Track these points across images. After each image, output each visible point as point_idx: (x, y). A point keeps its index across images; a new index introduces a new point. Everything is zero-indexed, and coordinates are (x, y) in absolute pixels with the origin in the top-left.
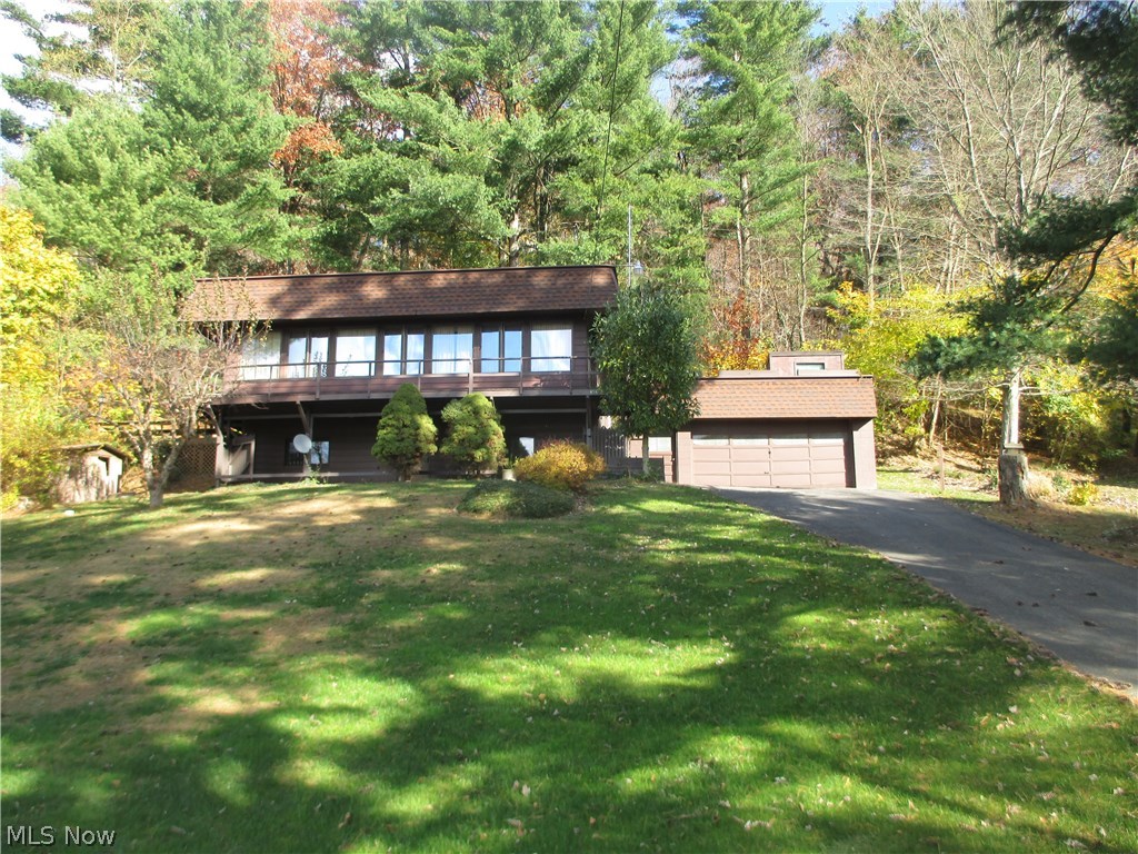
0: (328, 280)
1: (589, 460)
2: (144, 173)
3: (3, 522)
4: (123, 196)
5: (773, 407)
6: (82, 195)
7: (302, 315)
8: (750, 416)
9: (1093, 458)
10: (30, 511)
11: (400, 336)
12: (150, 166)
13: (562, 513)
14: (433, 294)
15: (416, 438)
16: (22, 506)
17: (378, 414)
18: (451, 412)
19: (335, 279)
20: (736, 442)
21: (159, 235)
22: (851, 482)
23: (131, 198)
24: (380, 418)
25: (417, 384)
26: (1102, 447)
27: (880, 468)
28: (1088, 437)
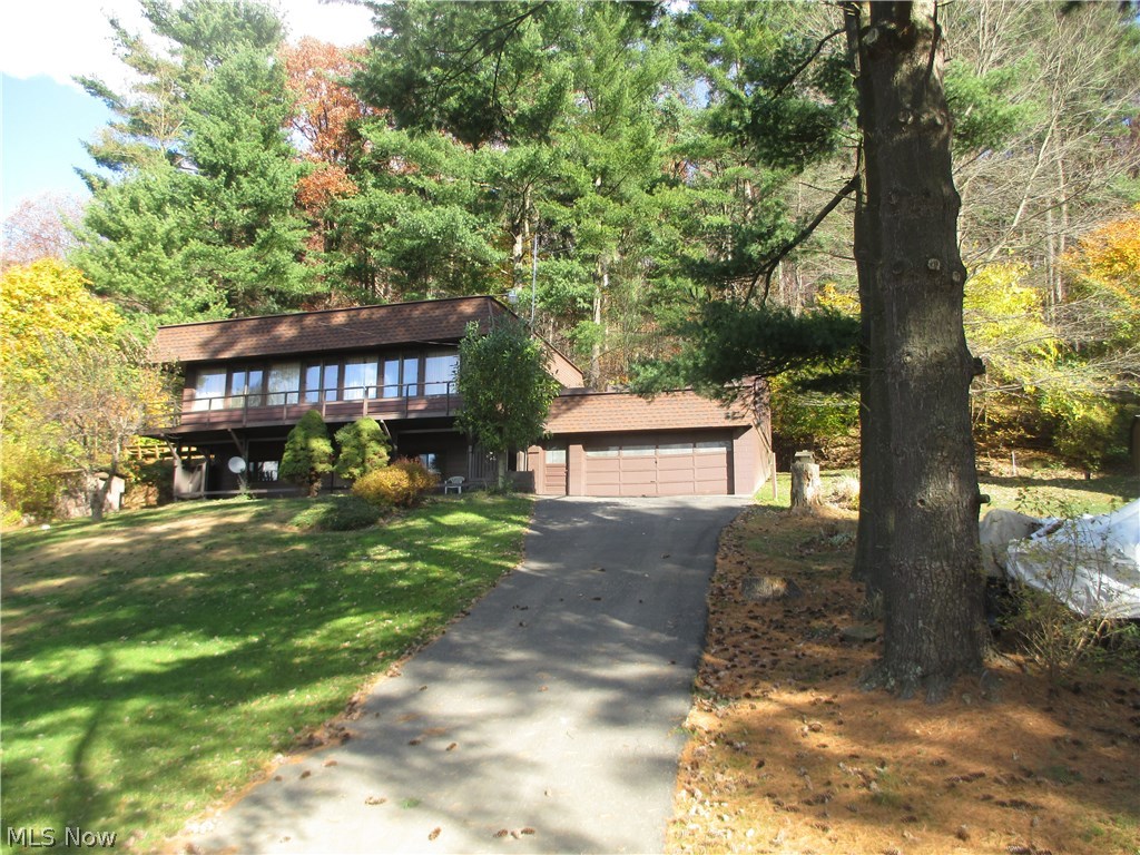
0: (252, 323)
1: (412, 478)
2: (168, 227)
3: (3, 535)
4: (150, 250)
5: (654, 419)
6: (121, 249)
7: (226, 355)
8: (633, 428)
9: (1097, 455)
10: (30, 525)
11: (318, 368)
12: (171, 221)
13: (364, 526)
14: (337, 330)
15: (310, 459)
16: (25, 521)
17: (284, 439)
18: (340, 436)
19: (256, 322)
20: (626, 453)
21: (189, 280)
22: (731, 490)
23: (157, 250)
24: (286, 442)
25: (321, 410)
26: (1107, 442)
27: (824, 472)
28: (1091, 433)
